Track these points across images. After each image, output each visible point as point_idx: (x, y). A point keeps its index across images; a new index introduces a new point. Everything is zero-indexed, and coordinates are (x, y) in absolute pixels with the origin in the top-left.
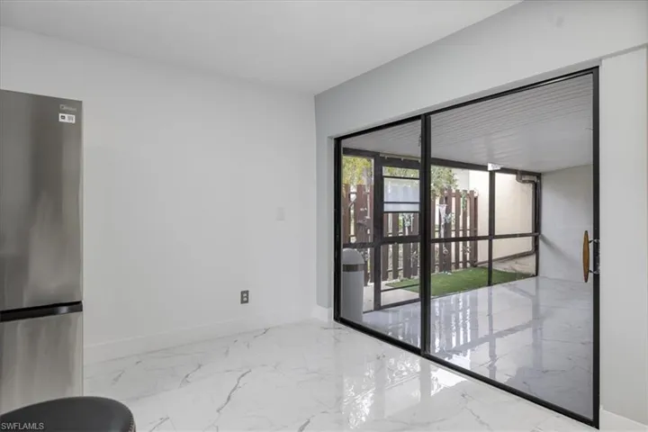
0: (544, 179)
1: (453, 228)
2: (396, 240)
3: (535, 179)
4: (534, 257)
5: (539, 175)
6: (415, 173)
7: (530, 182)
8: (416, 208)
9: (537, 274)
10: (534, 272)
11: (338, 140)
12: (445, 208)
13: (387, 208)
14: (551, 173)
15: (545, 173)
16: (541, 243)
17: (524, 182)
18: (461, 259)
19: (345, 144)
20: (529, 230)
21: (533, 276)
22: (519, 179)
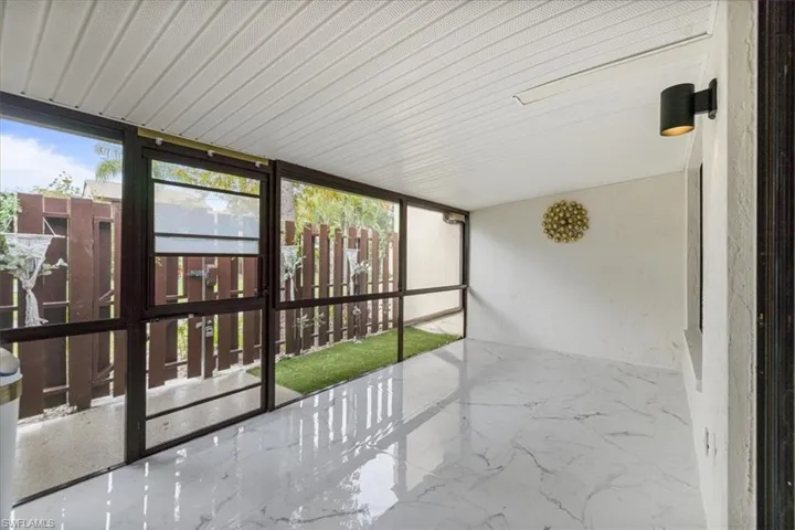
0: (471, 216)
1: (370, 279)
3: (462, 218)
4: (462, 314)
5: (467, 214)
6: (254, 185)
7: (458, 222)
8: (253, 248)
9: (465, 336)
10: (462, 334)
12: (355, 254)
13: (161, 245)
14: (484, 210)
15: (474, 211)
16: (469, 298)
17: (451, 222)
18: (380, 319)
20: (456, 281)
21: (461, 338)
22: (446, 218)
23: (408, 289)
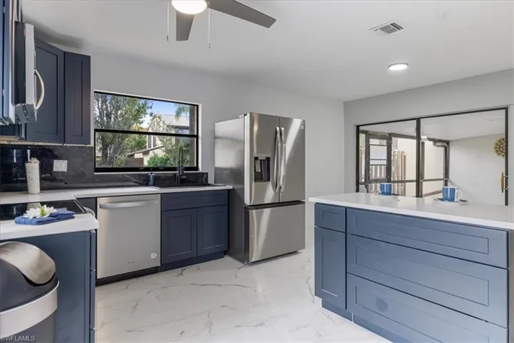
0: (450, 144)
2: (376, 181)
3: (445, 145)
5: (448, 142)
6: (384, 142)
7: (442, 146)
8: (385, 162)
11: (358, 127)
13: (371, 162)
14: (457, 141)
15: (452, 141)
16: (449, 185)
17: (438, 146)
19: (361, 128)
20: (441, 176)
22: (435, 144)
23: (425, 178)
